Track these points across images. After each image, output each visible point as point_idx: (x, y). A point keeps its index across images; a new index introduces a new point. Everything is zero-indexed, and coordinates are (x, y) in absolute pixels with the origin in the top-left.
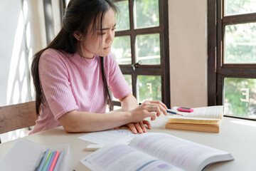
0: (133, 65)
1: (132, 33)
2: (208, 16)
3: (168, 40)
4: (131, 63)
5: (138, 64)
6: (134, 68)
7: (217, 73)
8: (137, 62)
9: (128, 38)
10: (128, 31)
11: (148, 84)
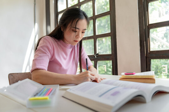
0: (95, 55)
1: (95, 37)
2: (139, 25)
3: (116, 39)
4: (94, 54)
5: (98, 54)
6: (96, 57)
7: (146, 57)
8: (97, 53)
9: (93, 40)
10: (92, 36)
11: (104, 66)
